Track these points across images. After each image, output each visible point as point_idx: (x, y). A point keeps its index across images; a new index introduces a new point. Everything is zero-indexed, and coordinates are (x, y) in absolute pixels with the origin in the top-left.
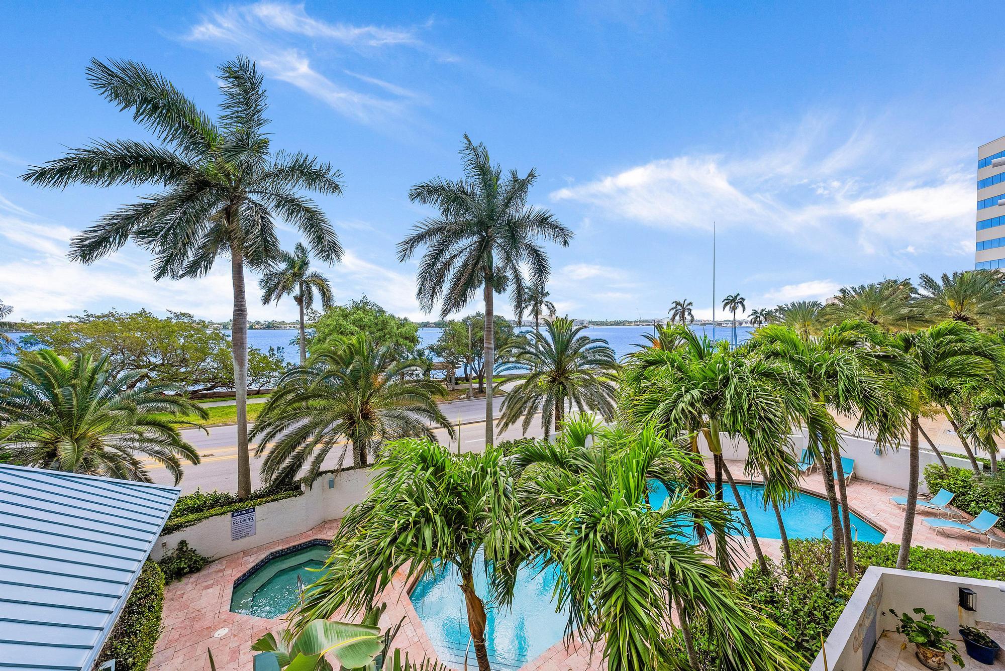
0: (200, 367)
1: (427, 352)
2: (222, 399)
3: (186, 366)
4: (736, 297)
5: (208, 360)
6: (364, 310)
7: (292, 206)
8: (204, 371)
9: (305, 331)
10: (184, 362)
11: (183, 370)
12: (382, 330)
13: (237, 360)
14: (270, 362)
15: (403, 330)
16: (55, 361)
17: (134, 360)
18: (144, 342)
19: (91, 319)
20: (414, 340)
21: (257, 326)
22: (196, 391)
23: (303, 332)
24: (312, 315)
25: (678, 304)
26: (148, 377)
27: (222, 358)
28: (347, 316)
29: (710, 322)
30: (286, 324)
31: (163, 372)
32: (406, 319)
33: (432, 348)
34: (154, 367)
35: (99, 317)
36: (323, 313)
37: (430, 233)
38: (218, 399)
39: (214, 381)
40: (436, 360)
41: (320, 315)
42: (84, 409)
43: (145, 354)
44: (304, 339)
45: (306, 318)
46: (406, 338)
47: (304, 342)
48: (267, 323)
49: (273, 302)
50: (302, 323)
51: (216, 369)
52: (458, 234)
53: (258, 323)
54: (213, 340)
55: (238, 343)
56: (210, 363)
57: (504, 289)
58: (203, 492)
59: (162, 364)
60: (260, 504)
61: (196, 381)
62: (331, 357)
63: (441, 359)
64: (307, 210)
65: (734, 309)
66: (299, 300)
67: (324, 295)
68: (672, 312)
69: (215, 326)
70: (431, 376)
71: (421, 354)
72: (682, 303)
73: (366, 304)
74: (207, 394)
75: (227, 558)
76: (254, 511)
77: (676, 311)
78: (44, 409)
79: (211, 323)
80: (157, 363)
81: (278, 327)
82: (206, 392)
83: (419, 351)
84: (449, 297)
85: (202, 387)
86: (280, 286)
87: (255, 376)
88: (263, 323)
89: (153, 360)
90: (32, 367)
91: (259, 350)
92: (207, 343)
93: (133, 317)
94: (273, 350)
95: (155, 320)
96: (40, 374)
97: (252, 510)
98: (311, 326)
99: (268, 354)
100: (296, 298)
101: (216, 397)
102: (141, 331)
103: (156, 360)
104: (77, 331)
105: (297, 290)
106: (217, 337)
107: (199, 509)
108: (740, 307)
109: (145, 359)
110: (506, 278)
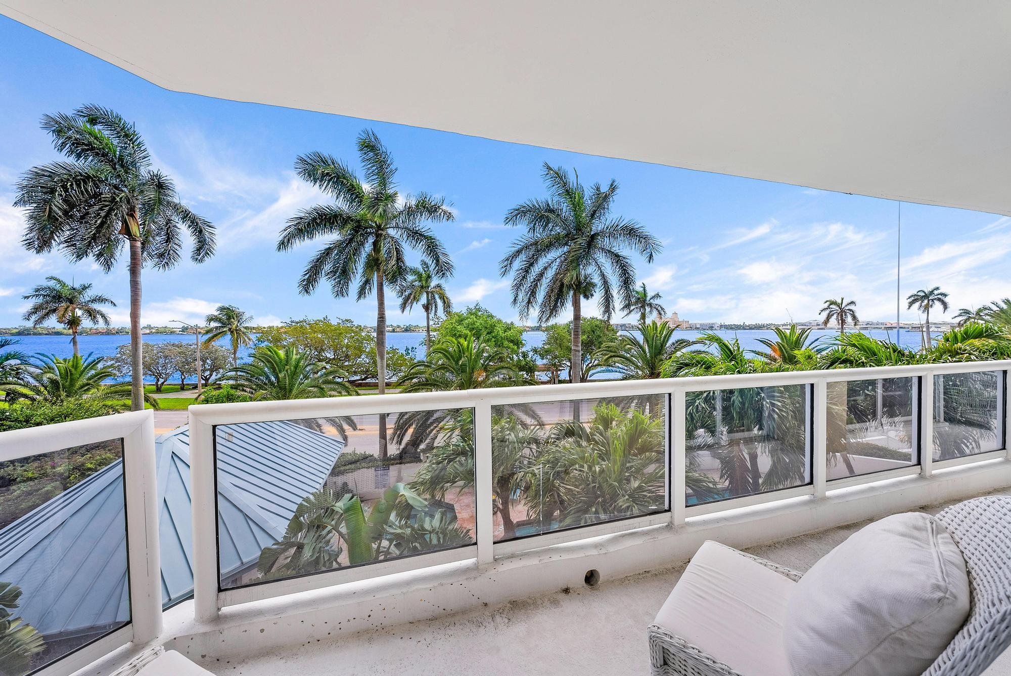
0: (358, 362)
1: (531, 354)
2: (372, 388)
3: (349, 361)
4: (932, 293)
5: (363, 357)
6: (477, 316)
7: (416, 235)
8: (360, 365)
9: (431, 334)
10: (347, 357)
11: (347, 363)
12: (491, 332)
13: (379, 355)
14: (406, 359)
15: (509, 333)
16: (276, 353)
17: (317, 355)
18: (323, 341)
19: (293, 324)
20: (518, 343)
21: (398, 330)
22: (355, 380)
23: (429, 335)
24: (437, 320)
25: (832, 303)
26: (325, 368)
27: (371, 355)
28: (462, 321)
29: (893, 326)
30: (420, 327)
31: (334, 364)
32: (512, 324)
33: (535, 351)
34: (328, 361)
35: (297, 323)
36: (445, 318)
37: (527, 247)
38: (369, 388)
39: (368, 373)
40: (540, 362)
41: (442, 320)
42: (292, 385)
43: (323, 351)
44: (430, 340)
45: (431, 323)
46: (512, 341)
47: (430, 342)
48: (405, 327)
49: (408, 308)
50: (428, 328)
51: (368, 363)
52: (549, 246)
53: (399, 327)
54: (366, 340)
55: (380, 342)
56: (364, 359)
57: (592, 295)
58: (358, 452)
59: (334, 359)
60: (392, 465)
61: (355, 373)
62: (444, 354)
63: (545, 361)
64: (426, 237)
65: (927, 308)
66: (427, 308)
67: (444, 302)
68: (825, 314)
69: (368, 329)
70: (536, 376)
71: (525, 355)
72: (839, 301)
73: (479, 310)
74: (361, 383)
75: (372, 501)
76: (389, 469)
77: (831, 312)
78: (272, 384)
79: (365, 327)
80: (331, 358)
81: (413, 330)
82: (361, 382)
83: (523, 353)
84: (544, 305)
85: (358, 378)
86: (412, 297)
87: (395, 371)
88: (402, 327)
89: (328, 355)
90: (263, 357)
91: (398, 349)
92: (362, 343)
93: (317, 322)
94: (409, 350)
95: (331, 325)
96: (269, 361)
97: (388, 468)
98: (435, 330)
99: (404, 353)
100: (423, 306)
101: (368, 386)
102: (322, 333)
103: (330, 355)
104: (285, 333)
105: (424, 299)
106: (369, 338)
107: (355, 462)
108: (938, 306)
109: (323, 354)
110: (594, 285)
